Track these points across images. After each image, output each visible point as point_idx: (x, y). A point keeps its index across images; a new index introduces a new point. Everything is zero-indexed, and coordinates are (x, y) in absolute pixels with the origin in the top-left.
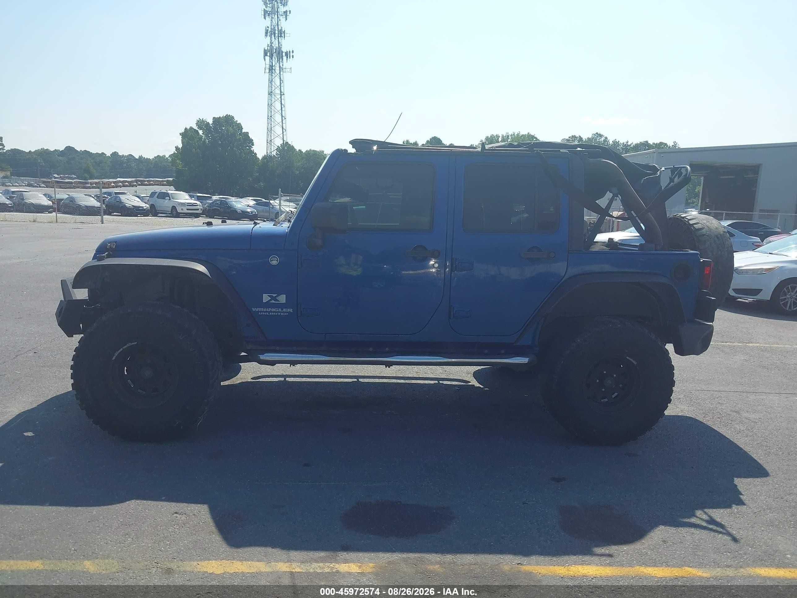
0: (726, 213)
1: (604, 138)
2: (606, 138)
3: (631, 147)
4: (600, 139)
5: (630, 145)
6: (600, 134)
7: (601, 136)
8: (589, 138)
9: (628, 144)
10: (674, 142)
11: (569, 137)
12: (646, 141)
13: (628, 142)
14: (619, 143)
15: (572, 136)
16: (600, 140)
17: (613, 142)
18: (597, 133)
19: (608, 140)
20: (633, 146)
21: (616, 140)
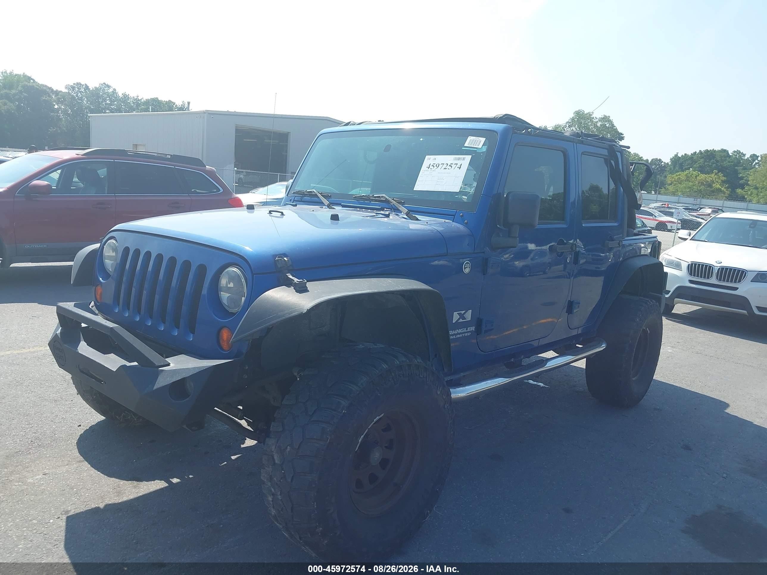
0: (280, 175)
1: (113, 89)
2: (115, 90)
3: (142, 102)
4: (108, 89)
5: (141, 100)
6: (108, 85)
7: (109, 86)
8: (96, 87)
9: (138, 99)
10: (182, 102)
11: (74, 84)
12: (157, 98)
13: (138, 97)
14: (129, 96)
15: (77, 83)
16: (108, 91)
17: (122, 94)
18: (104, 83)
19: (117, 92)
20: (144, 101)
21: (125, 93)
